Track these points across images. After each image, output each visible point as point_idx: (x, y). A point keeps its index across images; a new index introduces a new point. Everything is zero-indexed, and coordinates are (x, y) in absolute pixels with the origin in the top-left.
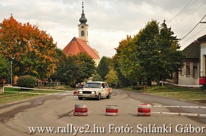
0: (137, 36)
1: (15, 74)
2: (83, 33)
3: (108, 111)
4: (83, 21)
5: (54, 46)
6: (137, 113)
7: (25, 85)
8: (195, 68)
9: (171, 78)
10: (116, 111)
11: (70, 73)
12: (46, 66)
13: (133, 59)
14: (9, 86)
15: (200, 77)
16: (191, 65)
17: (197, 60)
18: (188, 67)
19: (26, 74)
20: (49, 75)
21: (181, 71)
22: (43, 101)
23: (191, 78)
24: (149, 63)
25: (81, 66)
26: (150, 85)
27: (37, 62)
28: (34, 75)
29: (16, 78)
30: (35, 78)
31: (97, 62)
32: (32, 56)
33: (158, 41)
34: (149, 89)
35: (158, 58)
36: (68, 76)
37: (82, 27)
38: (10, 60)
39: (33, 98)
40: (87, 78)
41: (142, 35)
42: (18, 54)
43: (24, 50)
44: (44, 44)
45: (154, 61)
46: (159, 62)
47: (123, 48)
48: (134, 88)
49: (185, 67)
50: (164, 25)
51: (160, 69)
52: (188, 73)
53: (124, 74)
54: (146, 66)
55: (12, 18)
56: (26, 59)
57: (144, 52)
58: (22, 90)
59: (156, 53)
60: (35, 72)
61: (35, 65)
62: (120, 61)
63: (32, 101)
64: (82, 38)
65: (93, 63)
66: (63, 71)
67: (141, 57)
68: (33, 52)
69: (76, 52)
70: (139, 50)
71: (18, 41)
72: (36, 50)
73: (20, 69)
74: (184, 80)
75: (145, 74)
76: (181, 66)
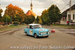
0: (48, 9)
1: (12, 21)
2: (31, 9)
4: (31, 5)
5: (24, 12)
7: (16, 24)
8: (65, 18)
9: (58, 22)
12: (21, 19)
13: (47, 16)
14: (11, 24)
15: (67, 21)
16: (64, 18)
17: (66, 16)
18: (63, 19)
19: (16, 21)
20: (22, 21)
22: (21, 29)
23: (64, 21)
24: (52, 17)
25: (31, 18)
26: (52, 24)
27: (19, 17)
28: (18, 21)
29: (13, 22)
30: (18, 22)
31: (36, 17)
32: (17, 15)
33: (55, 11)
34: (52, 25)
35: (55, 16)
36: (28, 22)
37: (31, 7)
38: (11, 17)
40: (33, 22)
41: (50, 9)
42: (13, 15)
43: (15, 14)
44: (20, 12)
45: (54, 17)
46: (55, 17)
47: (44, 13)
48: (47, 25)
49: (62, 18)
50: (56, 6)
51: (55, 19)
52: (63, 20)
53: (44, 21)
54: (51, 18)
56: (15, 17)
57: (51, 14)
58: (15, 25)
59: (54, 14)
61: (18, 18)
62: (43, 17)
63: (18, 29)
64: (31, 10)
65: (35, 18)
66: (26, 20)
67: (50, 15)
68: (17, 14)
69: (30, 14)
70: (49, 13)
71: (13, 11)
72: (18, 14)
73: (14, 19)
74: (62, 22)
75: (51, 20)
76: (61, 18)
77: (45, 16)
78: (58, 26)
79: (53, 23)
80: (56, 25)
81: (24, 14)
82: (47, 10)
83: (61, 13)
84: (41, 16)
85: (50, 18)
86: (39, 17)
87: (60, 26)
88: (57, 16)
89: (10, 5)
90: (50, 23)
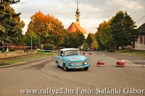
0: (111, 20)
1: (42, 43)
2: (78, 20)
3: (98, 63)
4: (77, 13)
5: (63, 27)
6: (116, 65)
7: (47, 49)
9: (131, 45)
10: (103, 64)
11: (71, 43)
12: (58, 39)
13: (108, 34)
14: (39, 49)
16: (143, 37)
18: (141, 39)
19: (47, 43)
20: (59, 43)
21: (137, 40)
23: (143, 44)
24: (118, 36)
25: (77, 38)
26: (118, 49)
27: (53, 36)
28: (52, 43)
29: (42, 45)
30: (52, 45)
31: (86, 36)
32: (50, 33)
33: (124, 23)
34: (118, 51)
35: (124, 33)
36: (70, 44)
37: (77, 16)
38: (39, 35)
39: (52, 56)
40: (81, 45)
41: (114, 20)
42: (43, 32)
43: (46, 29)
44: (57, 26)
45: (121, 35)
46: (124, 35)
47: (102, 28)
48: (108, 51)
49: (139, 38)
50: (126, 14)
51: (125, 39)
52: (141, 42)
53: (103, 42)
54: (116, 38)
55: (39, 12)
56: (47, 35)
57: (115, 29)
58: (46, 52)
59: (122, 30)
60: (52, 42)
61: (52, 38)
62: (100, 35)
63: (52, 58)
64: (78, 23)
65: (84, 37)
66: (68, 42)
68: (51, 30)
69: (74, 30)
70: (112, 28)
71: (43, 24)
72: (53, 30)
73: (45, 40)
74: (138, 46)
75: (115, 42)
76: (137, 37)
77: (103, 33)
78: (130, 54)
79: (120, 48)
80: (125, 52)
81: (64, 30)
82: (109, 22)
83: (137, 28)
84: (97, 34)
85: (113, 37)
86: (93, 35)
87: (135, 53)
88: (127, 33)
89: (38, 14)
90: (114, 47)
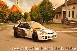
2: (17, 3)
8: (60, 16)
13: (38, 13)
15: (61, 19)
16: (58, 15)
20: (6, 18)
24: (44, 14)
30: (1, 19)
34: (44, 24)
37: (17, 1)
45: (46, 13)
46: (47, 14)
49: (56, 16)
51: (48, 16)
52: (57, 18)
53: (34, 18)
59: (46, 11)
65: (22, 14)
67: (41, 12)
70: (40, 9)
74: (55, 20)
75: (42, 18)
77: (35, 12)
78: (51, 25)
79: (45, 21)
80: (48, 24)
83: (55, 9)
85: (41, 15)
86: (28, 13)
90: (41, 21)
